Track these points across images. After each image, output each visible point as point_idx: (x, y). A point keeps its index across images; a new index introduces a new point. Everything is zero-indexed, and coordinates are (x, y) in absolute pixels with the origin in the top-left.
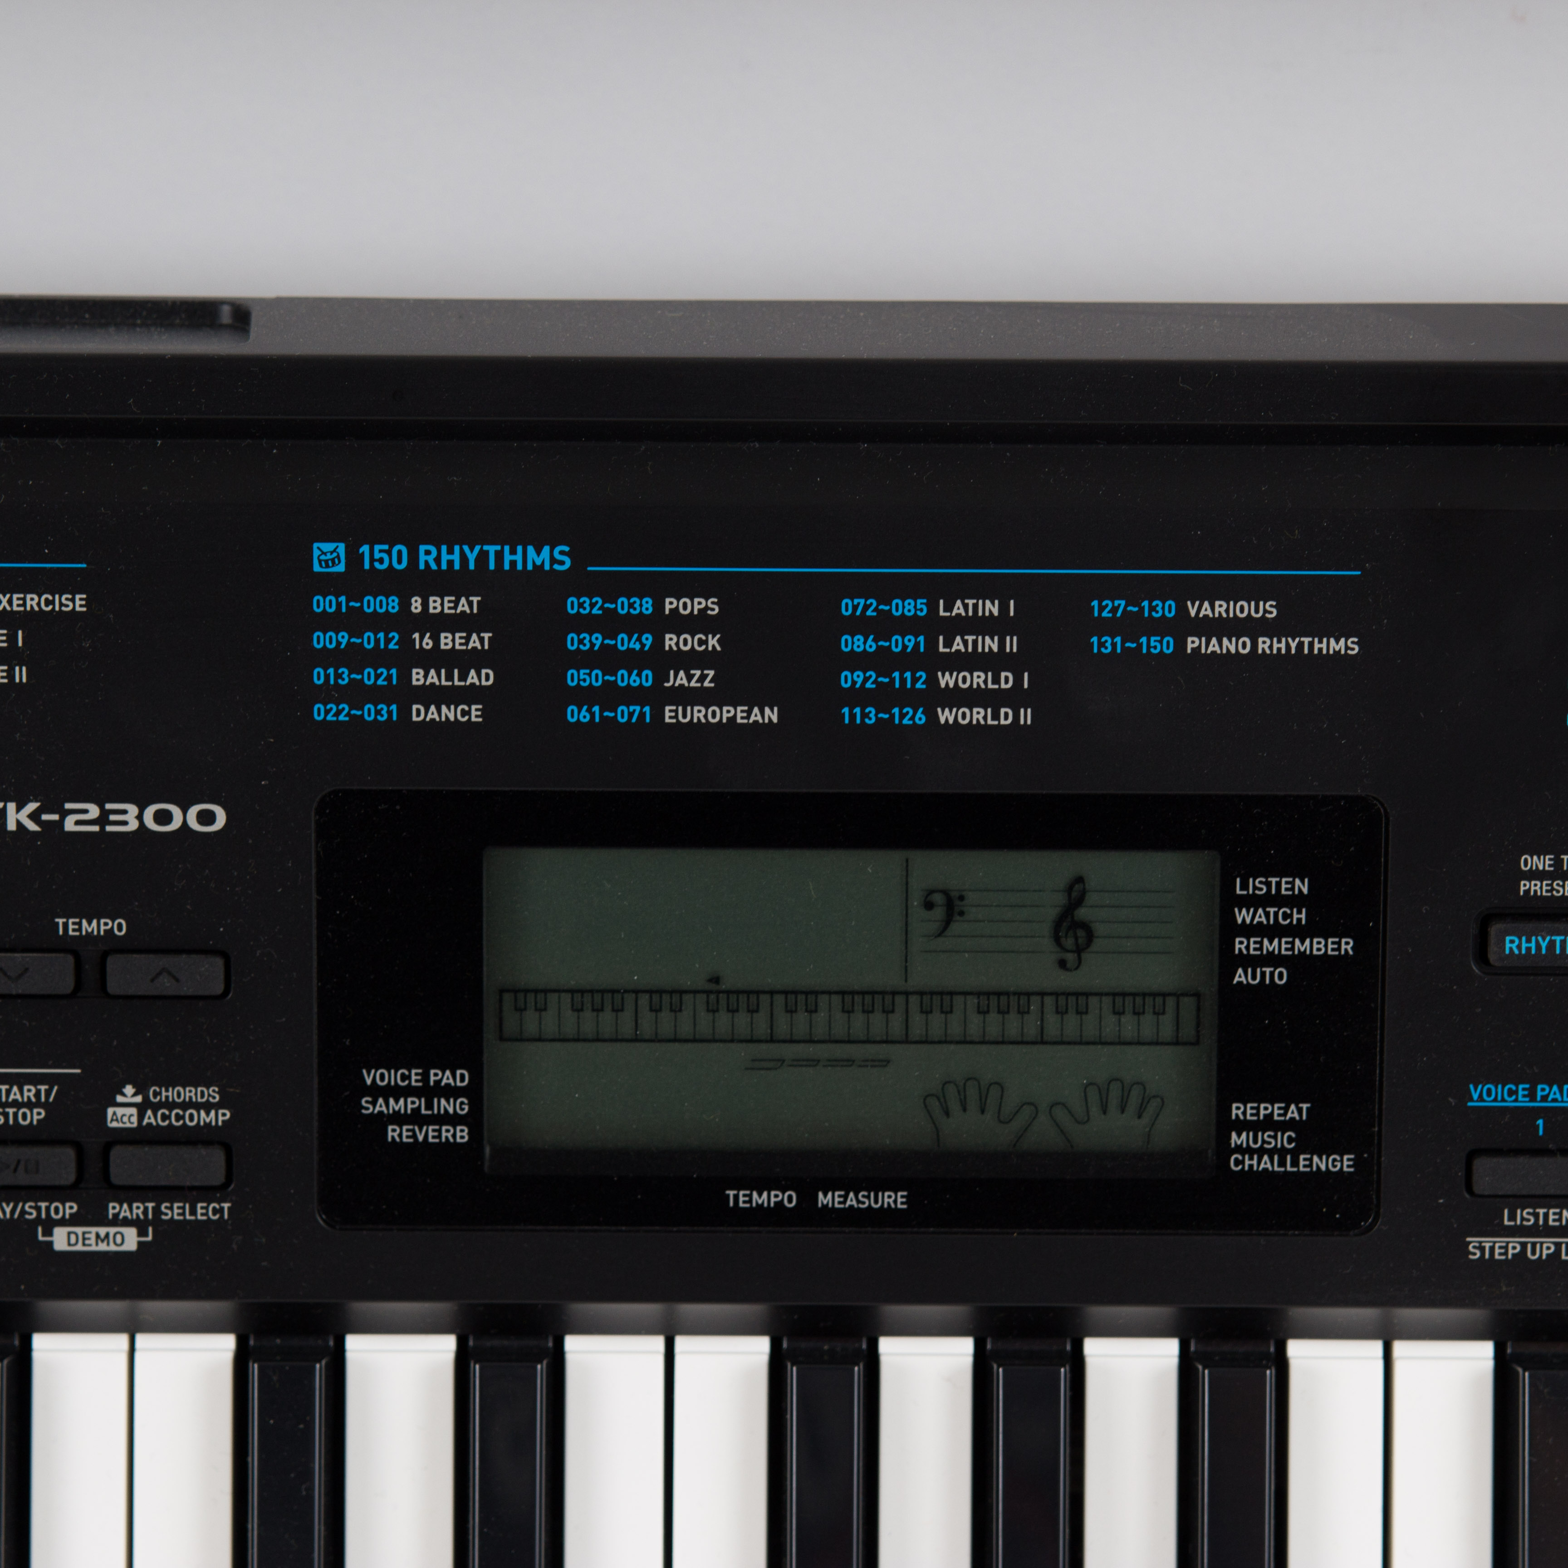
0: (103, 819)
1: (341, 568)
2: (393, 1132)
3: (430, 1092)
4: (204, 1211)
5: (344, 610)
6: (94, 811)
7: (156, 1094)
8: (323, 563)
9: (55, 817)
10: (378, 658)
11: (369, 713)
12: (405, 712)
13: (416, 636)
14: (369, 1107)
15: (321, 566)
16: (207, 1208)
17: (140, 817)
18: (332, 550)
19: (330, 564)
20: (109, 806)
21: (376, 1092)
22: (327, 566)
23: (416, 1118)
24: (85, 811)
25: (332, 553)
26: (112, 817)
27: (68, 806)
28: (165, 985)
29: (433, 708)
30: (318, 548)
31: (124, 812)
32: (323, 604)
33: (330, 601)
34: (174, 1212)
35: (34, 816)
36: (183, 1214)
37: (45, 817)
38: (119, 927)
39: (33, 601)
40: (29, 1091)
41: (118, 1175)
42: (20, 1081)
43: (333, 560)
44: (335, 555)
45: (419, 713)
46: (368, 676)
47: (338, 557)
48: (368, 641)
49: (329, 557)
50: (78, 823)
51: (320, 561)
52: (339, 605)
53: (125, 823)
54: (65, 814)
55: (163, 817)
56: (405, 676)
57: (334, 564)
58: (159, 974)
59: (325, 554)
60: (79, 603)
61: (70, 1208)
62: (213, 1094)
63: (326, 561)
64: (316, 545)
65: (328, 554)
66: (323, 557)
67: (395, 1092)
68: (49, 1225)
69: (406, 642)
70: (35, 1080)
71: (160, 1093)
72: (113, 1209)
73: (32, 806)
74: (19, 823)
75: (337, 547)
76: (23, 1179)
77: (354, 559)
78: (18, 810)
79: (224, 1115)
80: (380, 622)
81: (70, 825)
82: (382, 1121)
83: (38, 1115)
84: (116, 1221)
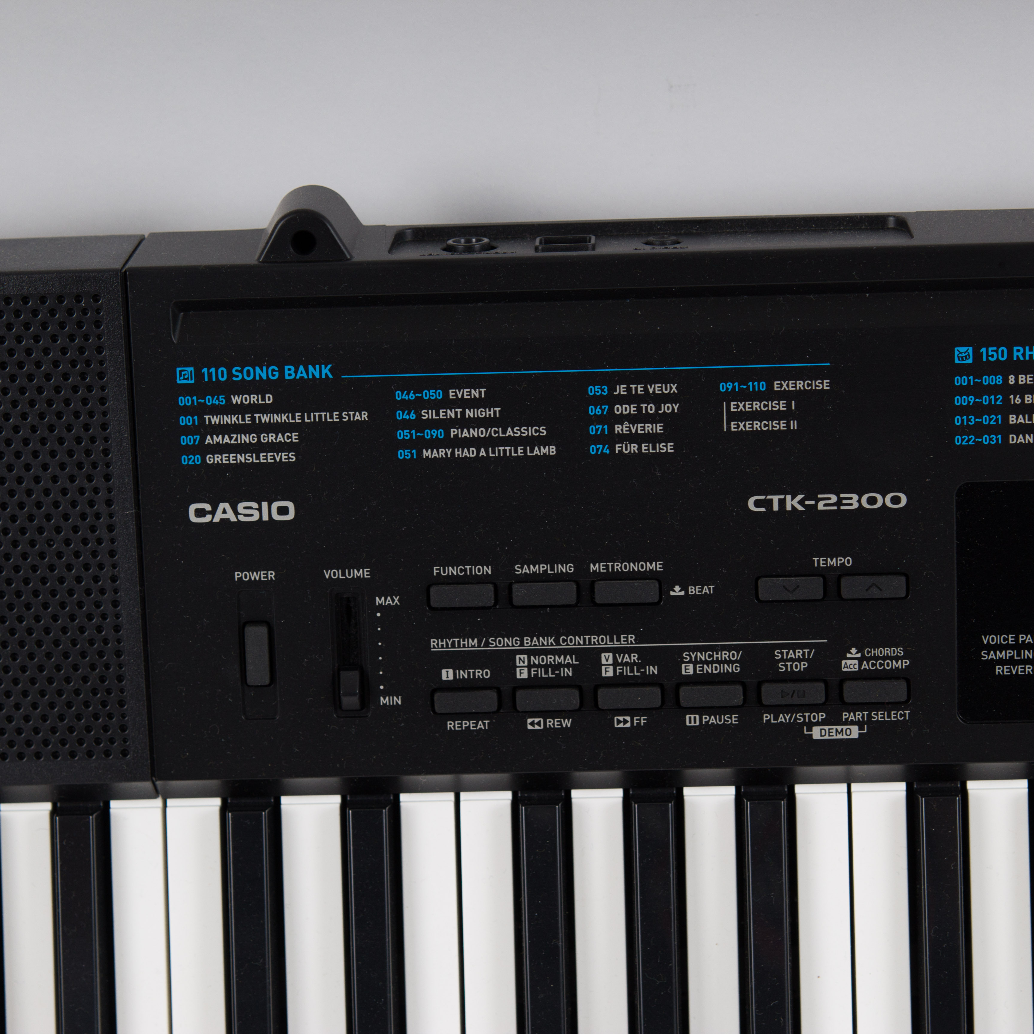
0: (839, 503)
1: (970, 361)
2: (998, 670)
3: (1019, 647)
4: (896, 716)
5: (972, 384)
6: (834, 499)
7: (868, 652)
8: (960, 358)
9: (813, 502)
10: (991, 409)
11: (985, 440)
12: (1005, 439)
13: (1012, 397)
14: (986, 656)
15: (959, 360)
16: (896, 714)
17: (859, 501)
18: (965, 351)
19: (964, 359)
20: (842, 496)
21: (989, 648)
22: (963, 360)
23: (1012, 662)
24: (829, 499)
25: (965, 353)
26: (844, 502)
27: (820, 496)
28: (875, 593)
29: (1021, 436)
30: (958, 350)
31: (851, 498)
32: (960, 381)
33: (964, 379)
34: (878, 716)
35: (801, 502)
36: (884, 717)
37: (807, 503)
38: (848, 561)
39: (800, 385)
40: (799, 653)
41: (848, 697)
42: (794, 647)
43: (966, 357)
44: (967, 353)
45: (1013, 439)
46: (985, 420)
47: (969, 355)
48: (985, 400)
49: (964, 355)
50: (825, 505)
51: (959, 357)
52: (969, 381)
53: (851, 504)
54: (818, 500)
55: (872, 501)
56: (1006, 419)
57: (966, 359)
58: (871, 586)
59: (961, 353)
60: (825, 385)
61: (822, 716)
62: (900, 651)
63: (962, 357)
64: (956, 349)
65: (963, 353)
66: (960, 355)
67: (1000, 647)
68: (810, 726)
69: (1006, 400)
70: (802, 646)
71: (871, 652)
72: (845, 715)
73: (800, 497)
74: (793, 506)
75: (968, 349)
76: (796, 700)
77: (977, 355)
78: (792, 499)
79: (906, 663)
80: (992, 390)
81: (821, 506)
82: (993, 663)
83: (804, 665)
84: (847, 722)
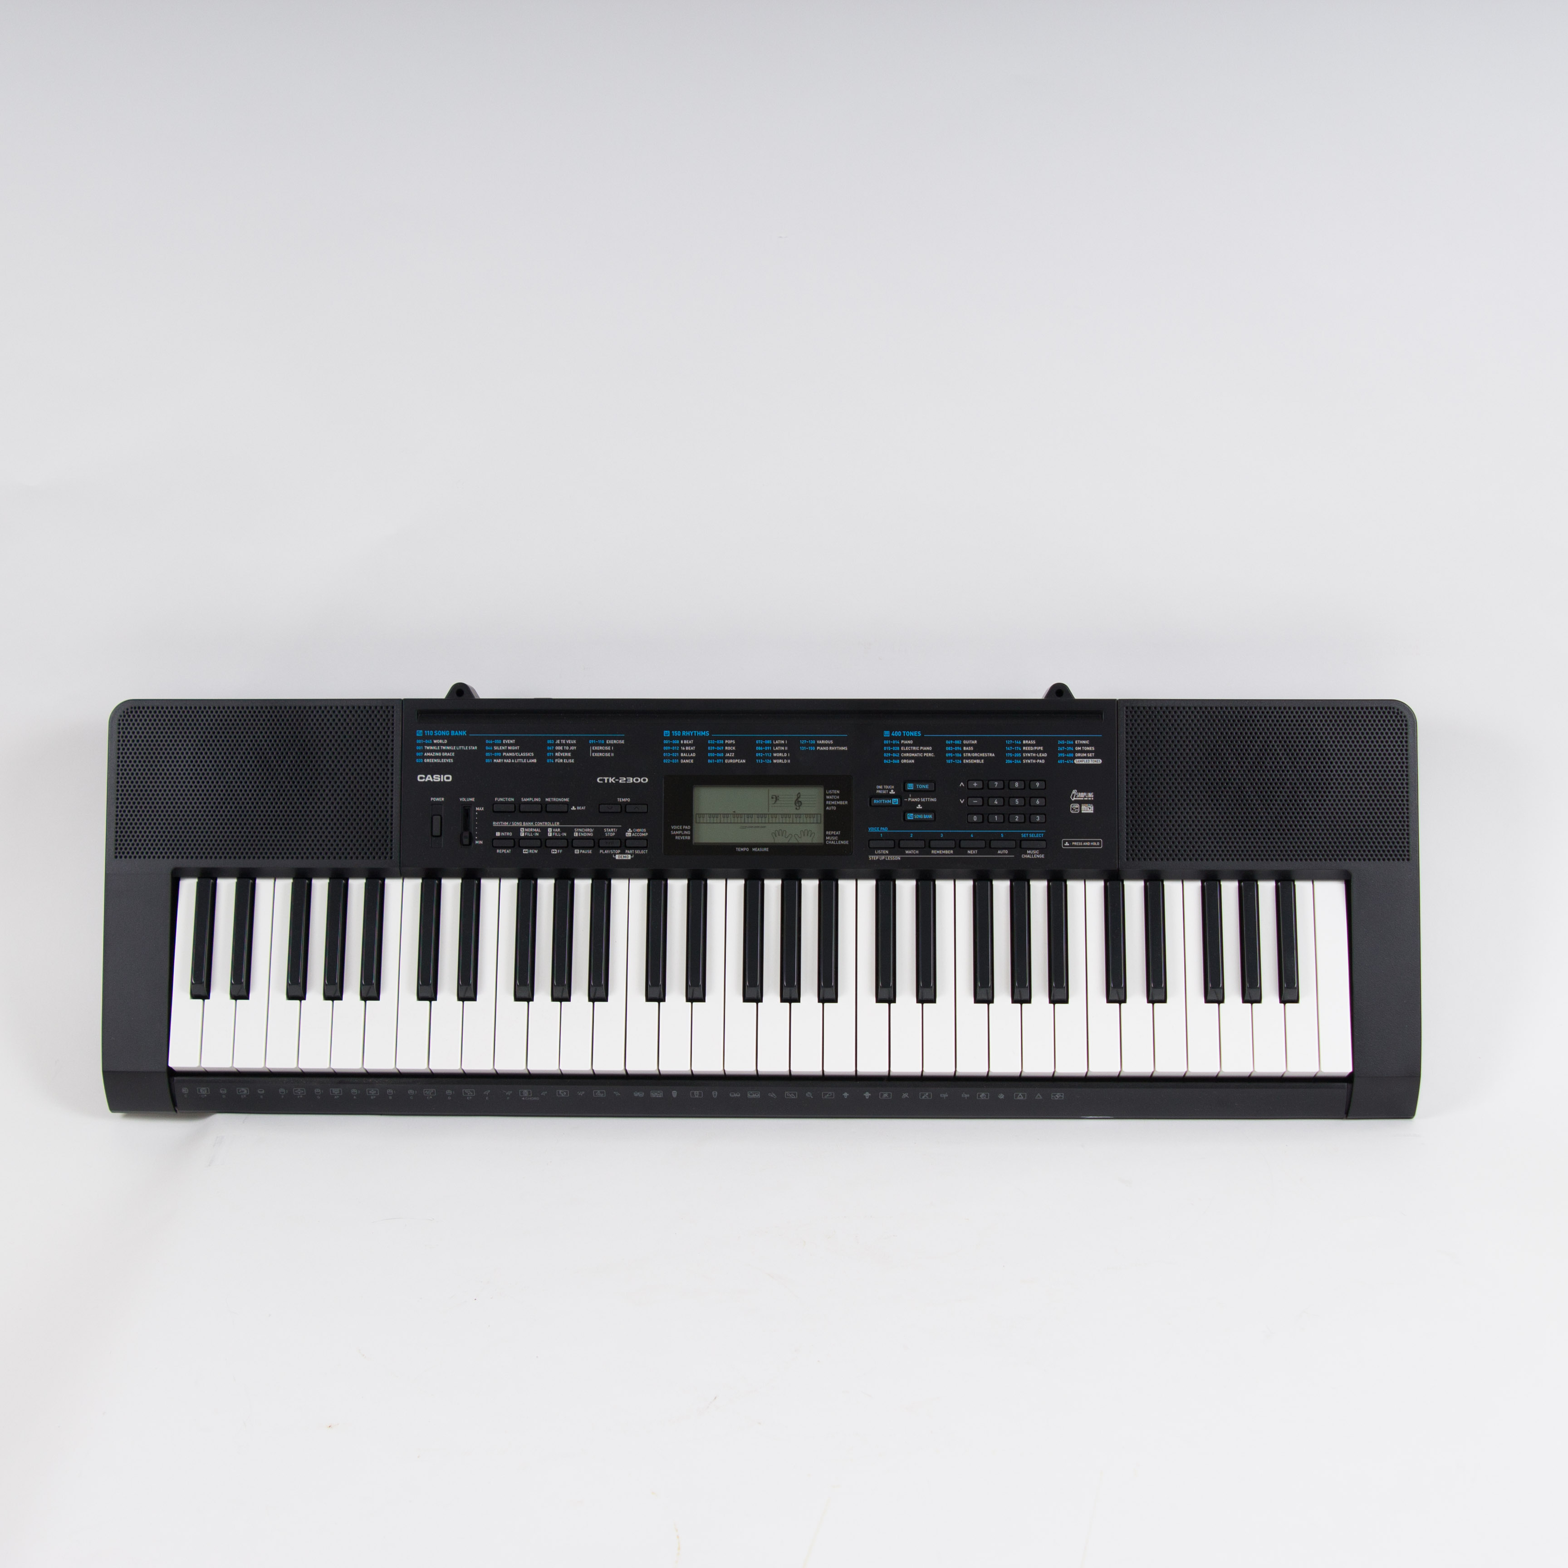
0: (626, 781)
1: (669, 735)
2: (676, 837)
3: (683, 830)
4: (643, 852)
5: (669, 743)
8: (666, 735)
10: (675, 751)
11: (673, 761)
12: (680, 761)
13: (682, 747)
14: (673, 833)
21: (674, 830)
23: (681, 835)
28: (637, 810)
30: (665, 732)
32: (666, 742)
34: (637, 852)
36: (639, 853)
38: (629, 800)
39: (615, 742)
40: (612, 830)
41: (628, 845)
42: (611, 828)
44: (668, 733)
45: (682, 761)
46: (673, 755)
48: (673, 748)
55: (637, 780)
56: (680, 755)
58: (636, 808)
60: (623, 742)
61: (619, 851)
62: (645, 830)
67: (677, 830)
68: (615, 854)
69: (680, 748)
70: (613, 828)
71: (635, 830)
72: (626, 851)
75: (668, 731)
76: (611, 845)
77: (671, 734)
79: (647, 834)
80: (676, 745)
81: (620, 781)
82: (675, 835)
83: (614, 834)
84: (627, 854)
